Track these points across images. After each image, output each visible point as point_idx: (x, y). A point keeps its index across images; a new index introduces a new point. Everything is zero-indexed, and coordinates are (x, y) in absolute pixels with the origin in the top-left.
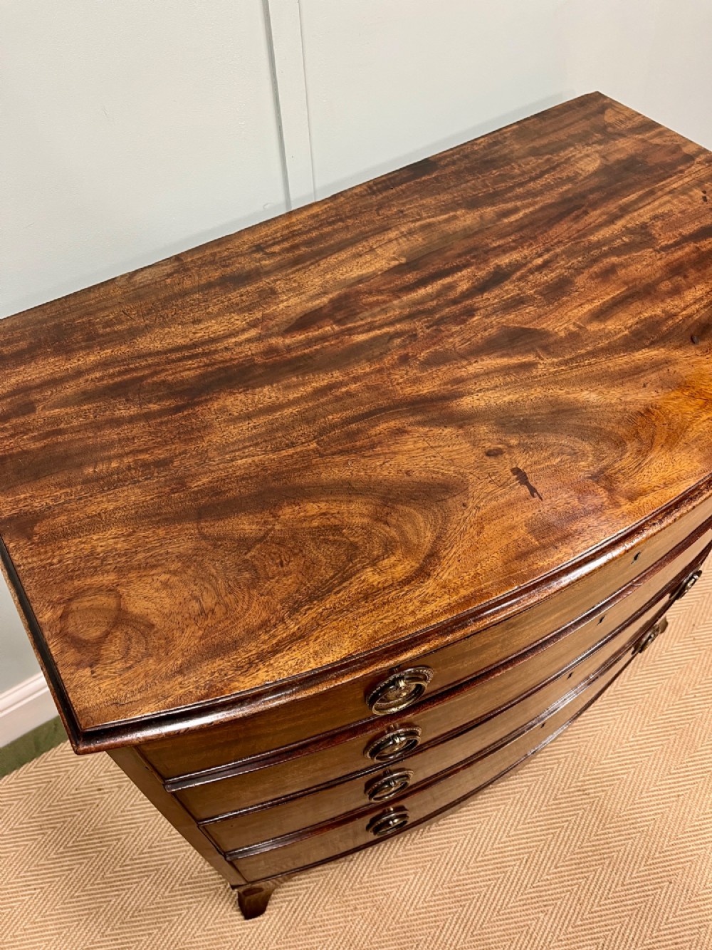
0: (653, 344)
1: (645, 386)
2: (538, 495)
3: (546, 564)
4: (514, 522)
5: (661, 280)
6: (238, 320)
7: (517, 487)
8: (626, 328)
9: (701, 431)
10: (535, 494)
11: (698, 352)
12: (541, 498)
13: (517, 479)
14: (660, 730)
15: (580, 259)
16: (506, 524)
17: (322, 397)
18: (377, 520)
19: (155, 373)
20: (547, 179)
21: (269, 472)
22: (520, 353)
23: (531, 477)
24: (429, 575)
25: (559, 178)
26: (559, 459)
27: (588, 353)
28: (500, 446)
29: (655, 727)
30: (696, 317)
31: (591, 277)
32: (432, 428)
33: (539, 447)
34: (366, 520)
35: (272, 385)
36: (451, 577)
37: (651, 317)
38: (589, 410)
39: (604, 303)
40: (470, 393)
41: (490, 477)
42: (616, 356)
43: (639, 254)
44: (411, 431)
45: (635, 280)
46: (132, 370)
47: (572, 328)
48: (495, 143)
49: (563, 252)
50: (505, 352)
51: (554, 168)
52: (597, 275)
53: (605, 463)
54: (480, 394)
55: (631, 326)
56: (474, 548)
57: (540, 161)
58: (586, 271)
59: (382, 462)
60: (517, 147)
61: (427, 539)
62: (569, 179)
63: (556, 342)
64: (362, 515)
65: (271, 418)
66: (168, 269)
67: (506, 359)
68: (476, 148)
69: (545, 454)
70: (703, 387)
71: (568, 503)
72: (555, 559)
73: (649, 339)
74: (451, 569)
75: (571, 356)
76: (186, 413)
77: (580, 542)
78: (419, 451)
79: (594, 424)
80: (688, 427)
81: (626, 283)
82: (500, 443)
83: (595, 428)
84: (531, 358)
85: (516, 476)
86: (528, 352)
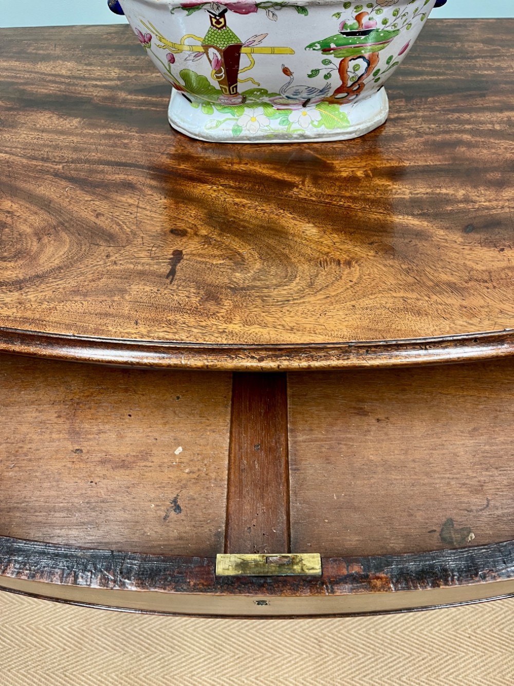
0: (423, 215)
1: (372, 243)
2: (172, 279)
3: (114, 330)
4: (127, 288)
5: (495, 169)
6: (115, 72)
7: (163, 264)
8: (411, 193)
9: (381, 304)
10: (171, 277)
11: (461, 240)
12: (171, 282)
13: (170, 259)
14: (418, 642)
15: (433, 126)
16: (120, 286)
17: (105, 140)
18: (36, 234)
19: (26, 84)
20: (477, 62)
21: (11, 169)
22: (291, 173)
23: (183, 263)
24: (21, 289)
25: (489, 65)
26: (222, 262)
27: (350, 197)
28: (189, 230)
29: (415, 637)
30: (494, 212)
31: (425, 143)
32: (155, 194)
33: (219, 246)
34: (29, 230)
35: (84, 118)
36: (33, 299)
37: (447, 194)
38: (295, 239)
39: (413, 167)
40: (213, 184)
41: (153, 247)
42: (374, 210)
43: (497, 141)
44: (137, 189)
45: (467, 159)
46: (16, 77)
47: (360, 174)
48: (459, 26)
49: (423, 117)
50: (278, 167)
51: (492, 57)
52: (434, 143)
53: (258, 283)
54: (221, 187)
55: (417, 194)
56: (76, 289)
57: (486, 48)
58: (426, 137)
59: (90, 199)
60: (477, 34)
61: (50, 264)
62: (499, 68)
63: (331, 178)
64: (31, 226)
65: (56, 137)
66: (113, 30)
67: (272, 172)
68: (438, 24)
69: (216, 252)
70: (428, 269)
71: (188, 297)
72: (125, 331)
73: (422, 210)
74: (41, 294)
75: (331, 193)
76: (12, 113)
77: (162, 330)
78: (126, 204)
79: (287, 251)
80: (372, 294)
81: (454, 159)
82: (192, 228)
83: (284, 255)
84: (296, 179)
85: (172, 256)
86: (298, 175)
